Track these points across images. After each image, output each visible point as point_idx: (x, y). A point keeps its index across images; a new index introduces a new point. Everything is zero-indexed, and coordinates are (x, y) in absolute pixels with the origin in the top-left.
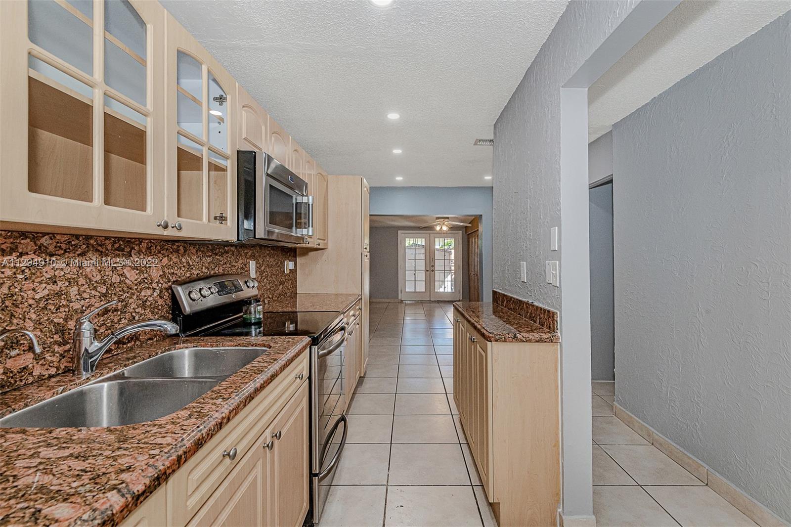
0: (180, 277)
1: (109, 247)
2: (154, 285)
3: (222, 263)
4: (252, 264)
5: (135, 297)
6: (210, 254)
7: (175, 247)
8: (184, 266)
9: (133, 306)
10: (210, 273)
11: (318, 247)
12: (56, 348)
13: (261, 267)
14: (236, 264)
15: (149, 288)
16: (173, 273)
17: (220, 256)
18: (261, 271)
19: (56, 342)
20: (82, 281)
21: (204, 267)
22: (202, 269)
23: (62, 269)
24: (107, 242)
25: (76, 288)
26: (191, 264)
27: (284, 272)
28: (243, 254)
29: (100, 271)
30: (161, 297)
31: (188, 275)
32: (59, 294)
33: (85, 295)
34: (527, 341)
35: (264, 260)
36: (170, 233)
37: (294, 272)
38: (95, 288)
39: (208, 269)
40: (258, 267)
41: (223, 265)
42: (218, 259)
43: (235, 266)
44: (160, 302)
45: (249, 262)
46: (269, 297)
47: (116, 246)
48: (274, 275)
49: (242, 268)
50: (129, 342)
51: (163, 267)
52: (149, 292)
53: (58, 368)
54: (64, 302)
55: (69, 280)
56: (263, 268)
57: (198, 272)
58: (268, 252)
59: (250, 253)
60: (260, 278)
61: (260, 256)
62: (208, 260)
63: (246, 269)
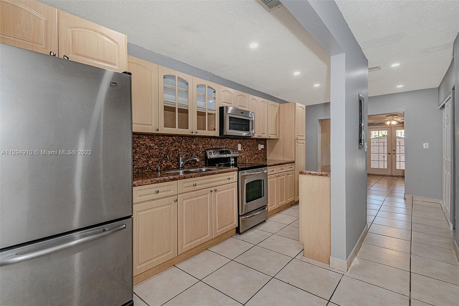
0: (209, 148)
1: (188, 139)
2: (200, 150)
4: (239, 146)
5: (195, 153)
7: (207, 139)
8: (210, 145)
9: (194, 155)
11: (269, 138)
12: (176, 162)
14: (231, 145)
15: (199, 150)
16: (206, 147)
18: (244, 148)
19: (176, 161)
20: (181, 147)
21: (217, 145)
23: (177, 144)
24: (187, 138)
25: (180, 149)
26: (212, 144)
27: (258, 149)
28: (235, 142)
29: (186, 145)
30: (202, 154)
31: (212, 148)
32: (176, 150)
33: (182, 151)
34: (315, 175)
35: (246, 144)
36: (194, 134)
37: (265, 149)
38: (184, 149)
39: (219, 146)
40: (242, 146)
41: (225, 145)
44: (202, 155)
45: (238, 144)
46: (248, 159)
47: (189, 138)
48: (252, 150)
49: (234, 146)
50: (193, 164)
51: (203, 145)
52: (199, 152)
53: (176, 167)
54: (177, 152)
55: (178, 147)
56: (245, 147)
57: (215, 147)
58: (248, 141)
59: (238, 141)
60: (243, 151)
61: (243, 142)
62: (219, 143)
63: (236, 147)
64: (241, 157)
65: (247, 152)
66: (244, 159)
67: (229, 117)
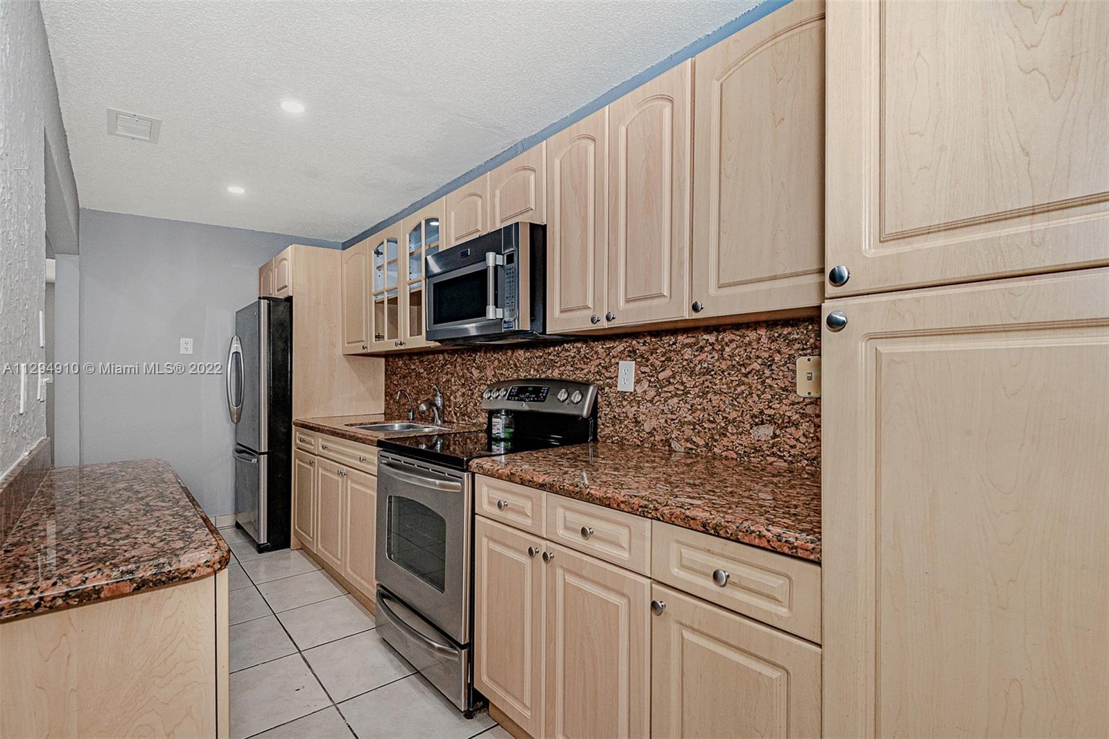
0: (507, 378)
3: (558, 365)
5: (477, 389)
6: (541, 354)
8: (511, 368)
10: (540, 376)
13: (658, 373)
15: (485, 384)
16: (502, 374)
17: (554, 355)
20: (455, 374)
21: (532, 370)
22: (530, 371)
23: (449, 368)
25: (453, 378)
26: (518, 365)
28: (601, 351)
29: (462, 370)
31: (515, 377)
32: (449, 381)
33: (457, 383)
35: (668, 360)
38: (460, 380)
39: (538, 371)
40: (643, 372)
41: (560, 367)
42: (552, 360)
43: (583, 370)
45: (618, 363)
49: (599, 372)
51: (494, 368)
54: (450, 385)
55: (451, 374)
59: (620, 348)
60: (652, 393)
61: (654, 351)
63: (608, 375)
64: (637, 422)
65: (676, 400)
66: (657, 438)
67: (435, 285)
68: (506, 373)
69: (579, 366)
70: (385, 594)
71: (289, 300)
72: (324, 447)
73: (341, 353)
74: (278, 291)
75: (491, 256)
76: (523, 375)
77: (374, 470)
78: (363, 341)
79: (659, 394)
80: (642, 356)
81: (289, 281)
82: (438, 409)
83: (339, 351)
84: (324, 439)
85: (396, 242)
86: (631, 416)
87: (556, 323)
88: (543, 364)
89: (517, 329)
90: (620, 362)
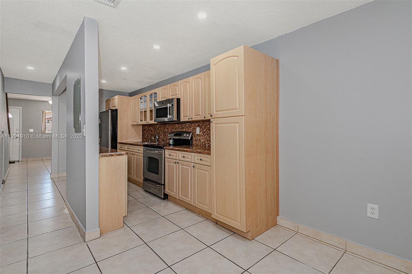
10: (181, 131)
11: (205, 119)
13: (203, 130)
26: (176, 128)
28: (193, 125)
35: (205, 127)
40: (201, 130)
41: (185, 129)
46: (209, 143)
49: (193, 130)
56: (204, 131)
59: (197, 125)
60: (202, 134)
61: (203, 125)
62: (181, 127)
63: (194, 130)
64: (200, 140)
65: (206, 135)
66: (203, 143)
67: (156, 109)
68: (174, 130)
69: (189, 128)
70: (146, 180)
71: (117, 110)
72: (128, 148)
73: (130, 125)
74: (113, 107)
75: (168, 104)
76: (177, 130)
77: (142, 152)
78: (137, 121)
79: (204, 134)
80: (201, 126)
81: (116, 104)
82: (157, 139)
83: (130, 124)
84: (127, 146)
85: (146, 96)
86: (199, 139)
87: (182, 119)
88: (182, 128)
89: (174, 120)
90: (197, 128)
